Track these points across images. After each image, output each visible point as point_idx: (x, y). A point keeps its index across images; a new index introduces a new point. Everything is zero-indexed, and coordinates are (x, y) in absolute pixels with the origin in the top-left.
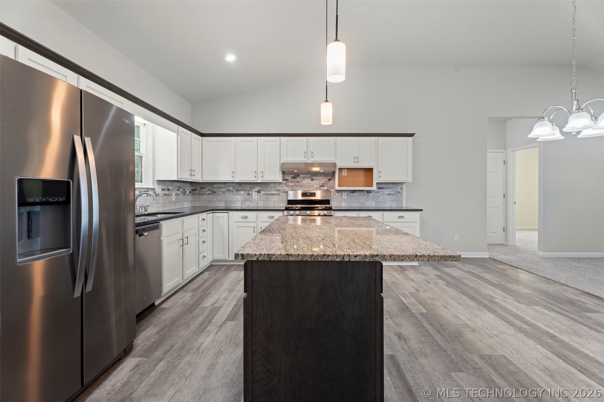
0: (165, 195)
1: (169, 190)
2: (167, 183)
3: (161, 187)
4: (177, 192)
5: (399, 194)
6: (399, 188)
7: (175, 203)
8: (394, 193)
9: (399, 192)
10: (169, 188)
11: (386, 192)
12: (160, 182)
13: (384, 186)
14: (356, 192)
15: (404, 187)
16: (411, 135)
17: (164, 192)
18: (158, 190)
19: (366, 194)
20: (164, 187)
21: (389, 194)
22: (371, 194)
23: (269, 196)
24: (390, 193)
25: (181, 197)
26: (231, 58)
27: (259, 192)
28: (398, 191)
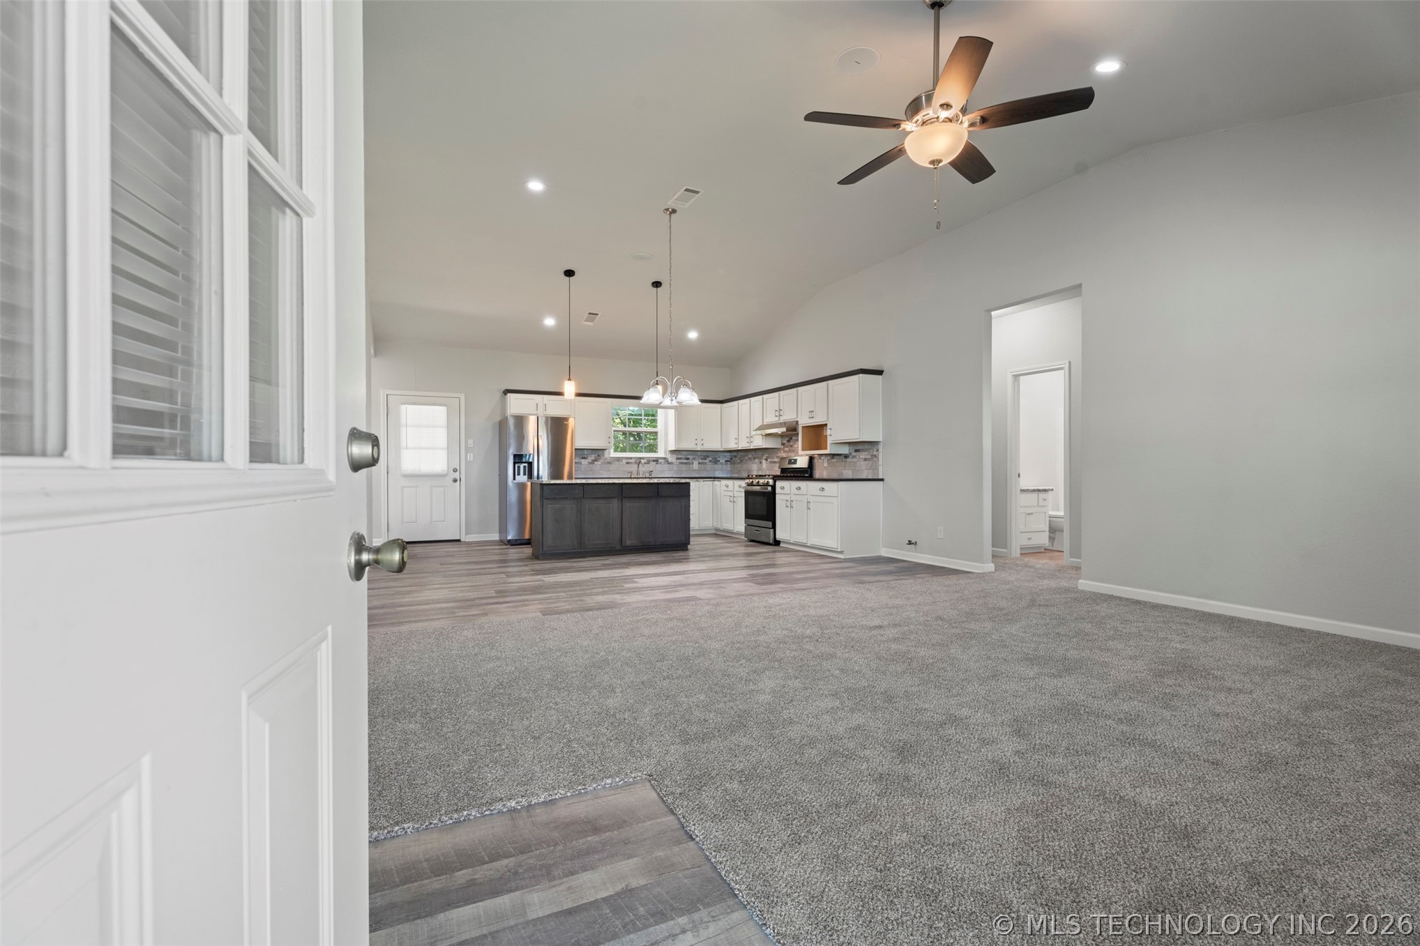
0: (682, 463)
1: (688, 459)
2: (685, 453)
3: (675, 456)
4: (701, 461)
5: (875, 459)
6: (875, 450)
7: (699, 470)
8: (869, 457)
9: (875, 456)
10: (688, 457)
11: (863, 455)
12: (673, 452)
13: (860, 447)
14: (835, 457)
15: (881, 448)
16: (880, 372)
17: (680, 461)
18: (671, 458)
19: (844, 460)
20: (680, 457)
21: (865, 460)
22: (848, 460)
23: (773, 464)
24: (867, 457)
25: (709, 466)
26: (693, 335)
27: (766, 460)
28: (874, 453)
